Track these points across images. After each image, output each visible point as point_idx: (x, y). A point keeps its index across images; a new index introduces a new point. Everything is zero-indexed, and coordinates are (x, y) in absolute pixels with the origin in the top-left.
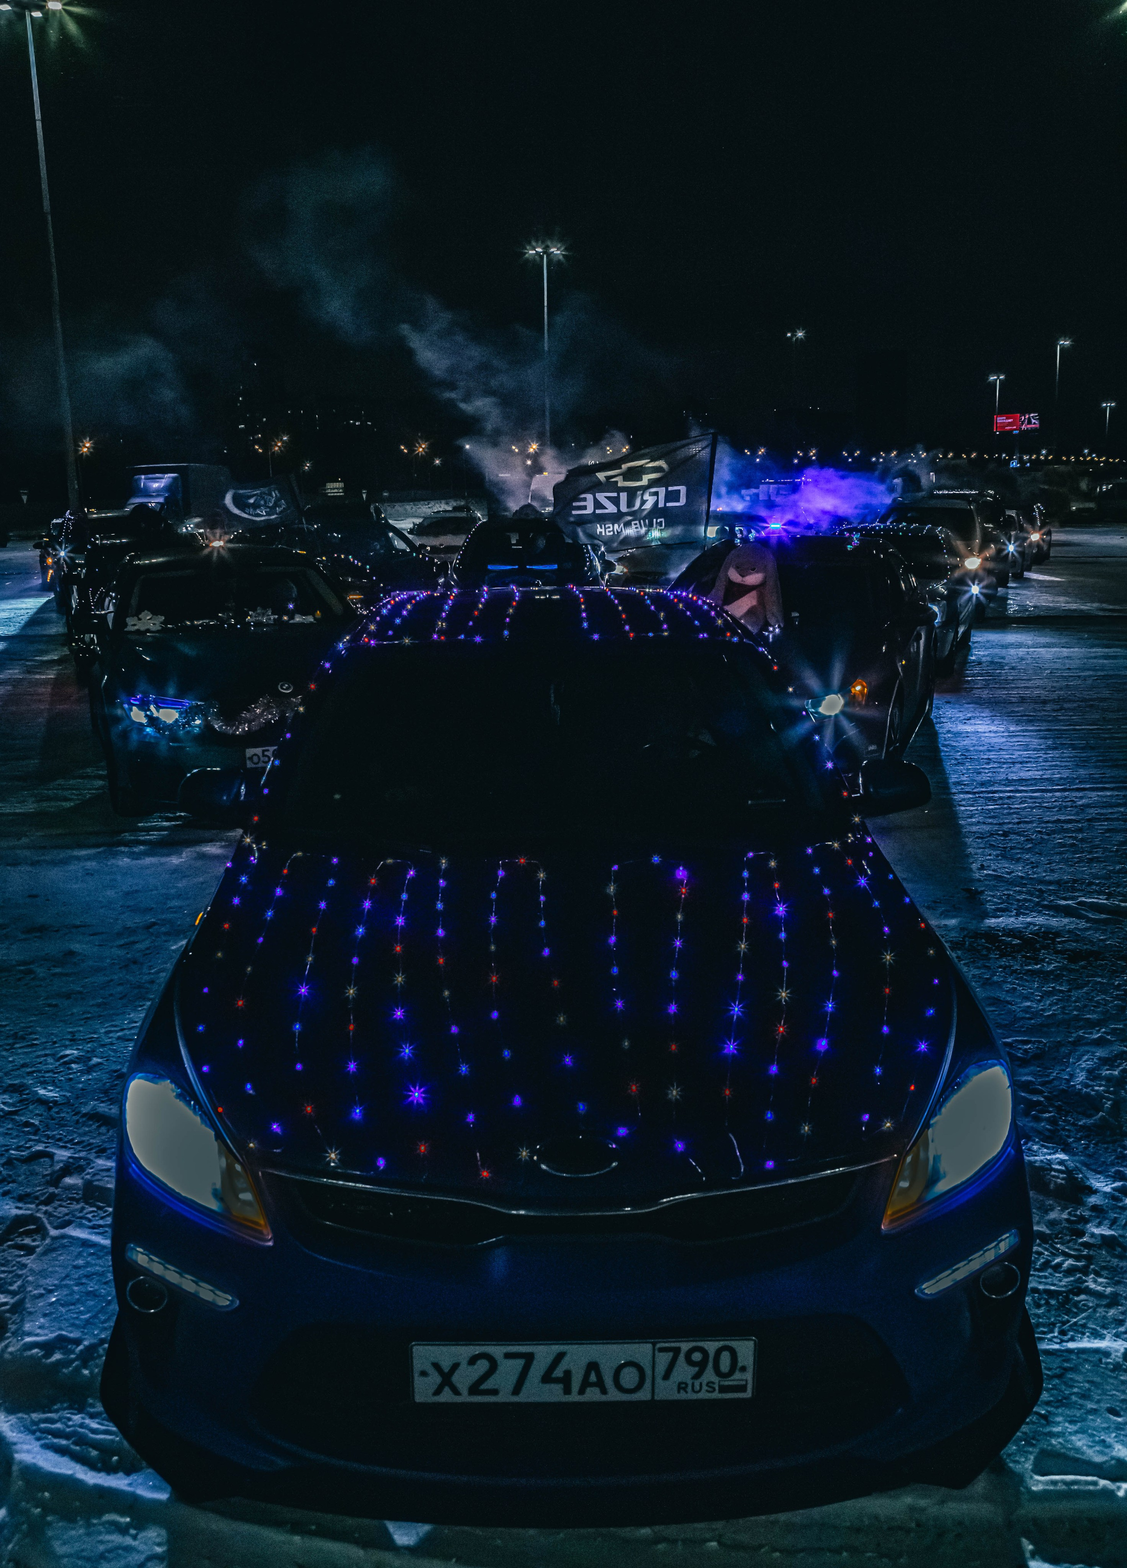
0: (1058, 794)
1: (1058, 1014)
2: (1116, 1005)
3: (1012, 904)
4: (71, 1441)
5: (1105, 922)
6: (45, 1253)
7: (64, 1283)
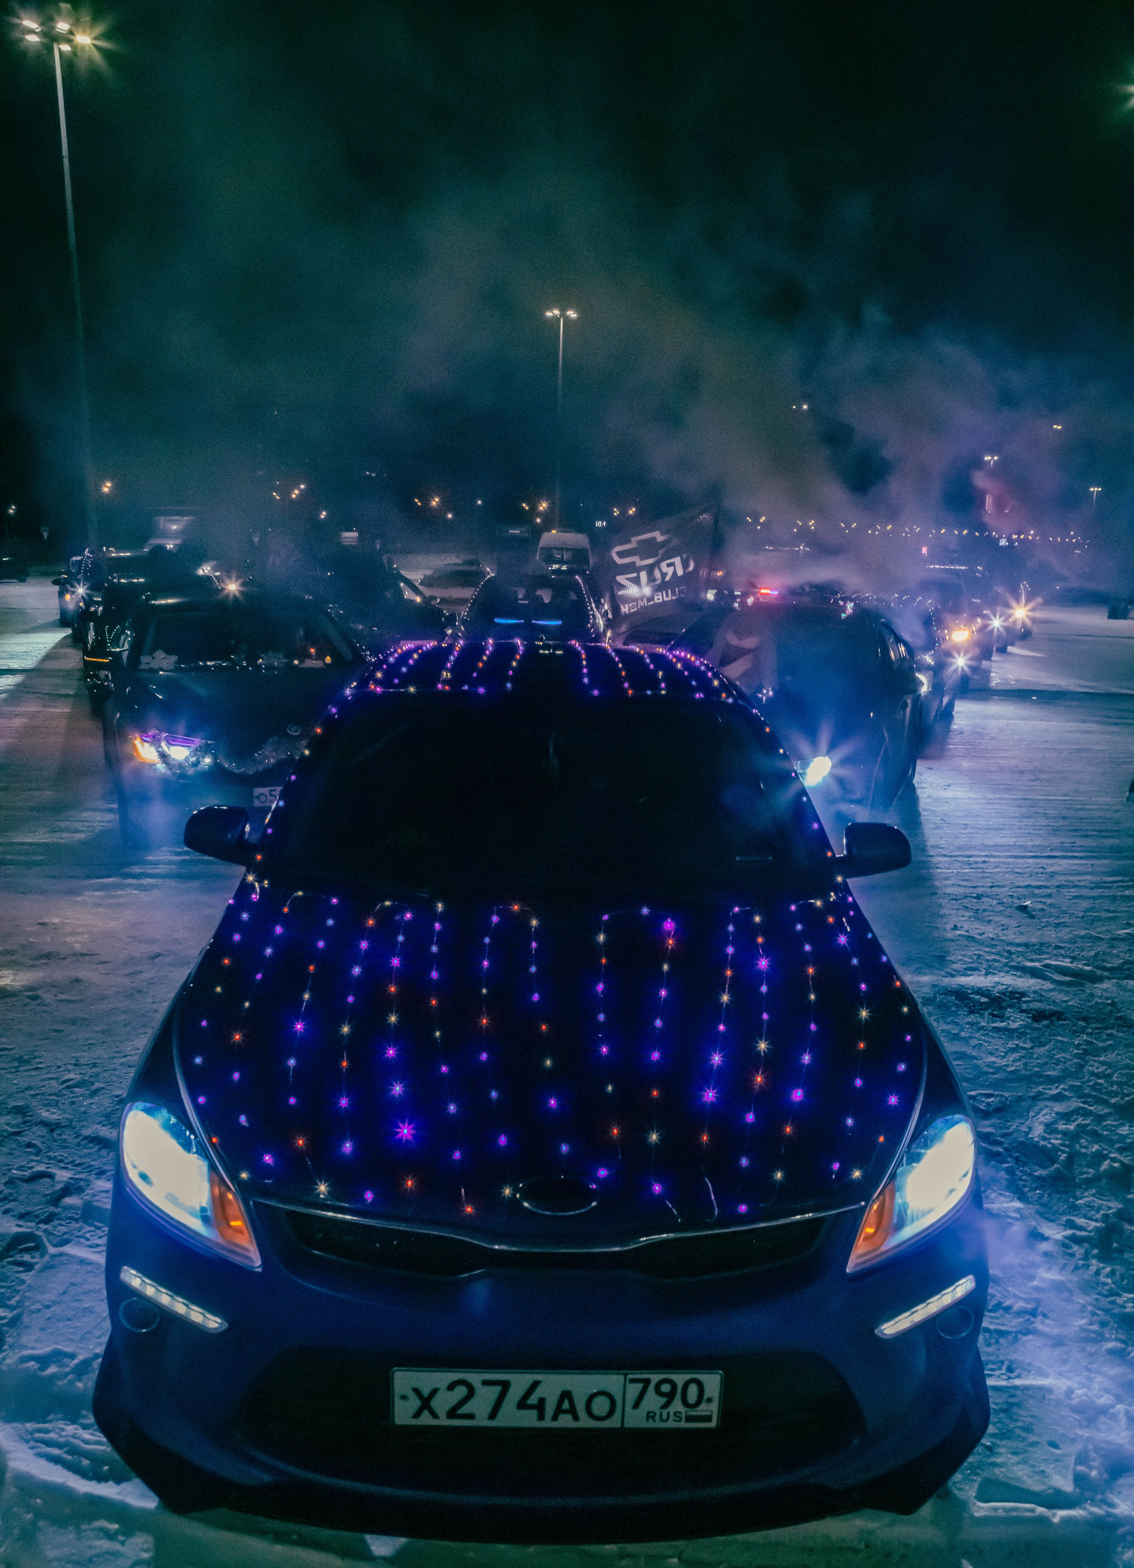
0: (1030, 861)
1: (1020, 1070)
2: (1076, 1063)
3: (981, 964)
4: (64, 1450)
5: (1069, 984)
6: (43, 1270)
7: (61, 1298)
